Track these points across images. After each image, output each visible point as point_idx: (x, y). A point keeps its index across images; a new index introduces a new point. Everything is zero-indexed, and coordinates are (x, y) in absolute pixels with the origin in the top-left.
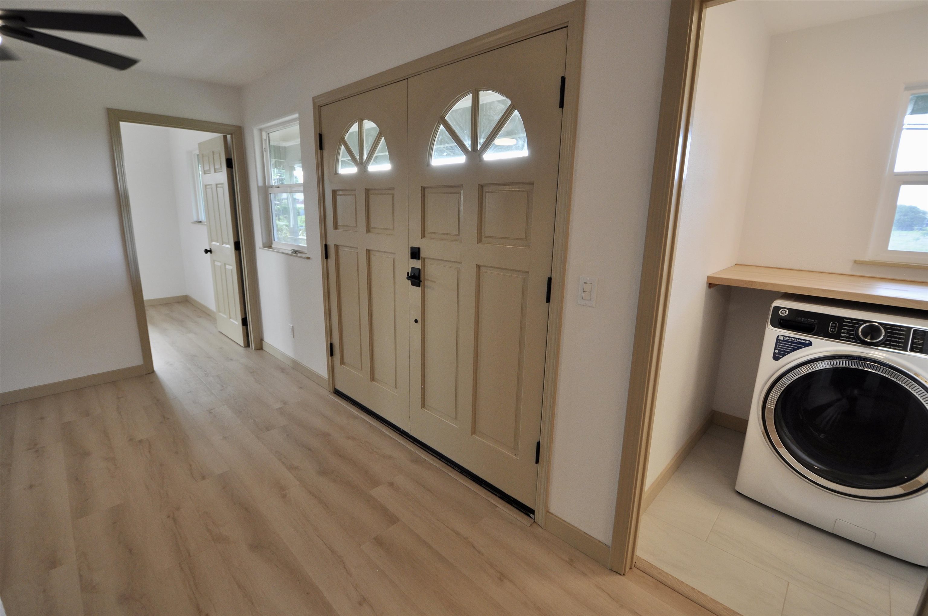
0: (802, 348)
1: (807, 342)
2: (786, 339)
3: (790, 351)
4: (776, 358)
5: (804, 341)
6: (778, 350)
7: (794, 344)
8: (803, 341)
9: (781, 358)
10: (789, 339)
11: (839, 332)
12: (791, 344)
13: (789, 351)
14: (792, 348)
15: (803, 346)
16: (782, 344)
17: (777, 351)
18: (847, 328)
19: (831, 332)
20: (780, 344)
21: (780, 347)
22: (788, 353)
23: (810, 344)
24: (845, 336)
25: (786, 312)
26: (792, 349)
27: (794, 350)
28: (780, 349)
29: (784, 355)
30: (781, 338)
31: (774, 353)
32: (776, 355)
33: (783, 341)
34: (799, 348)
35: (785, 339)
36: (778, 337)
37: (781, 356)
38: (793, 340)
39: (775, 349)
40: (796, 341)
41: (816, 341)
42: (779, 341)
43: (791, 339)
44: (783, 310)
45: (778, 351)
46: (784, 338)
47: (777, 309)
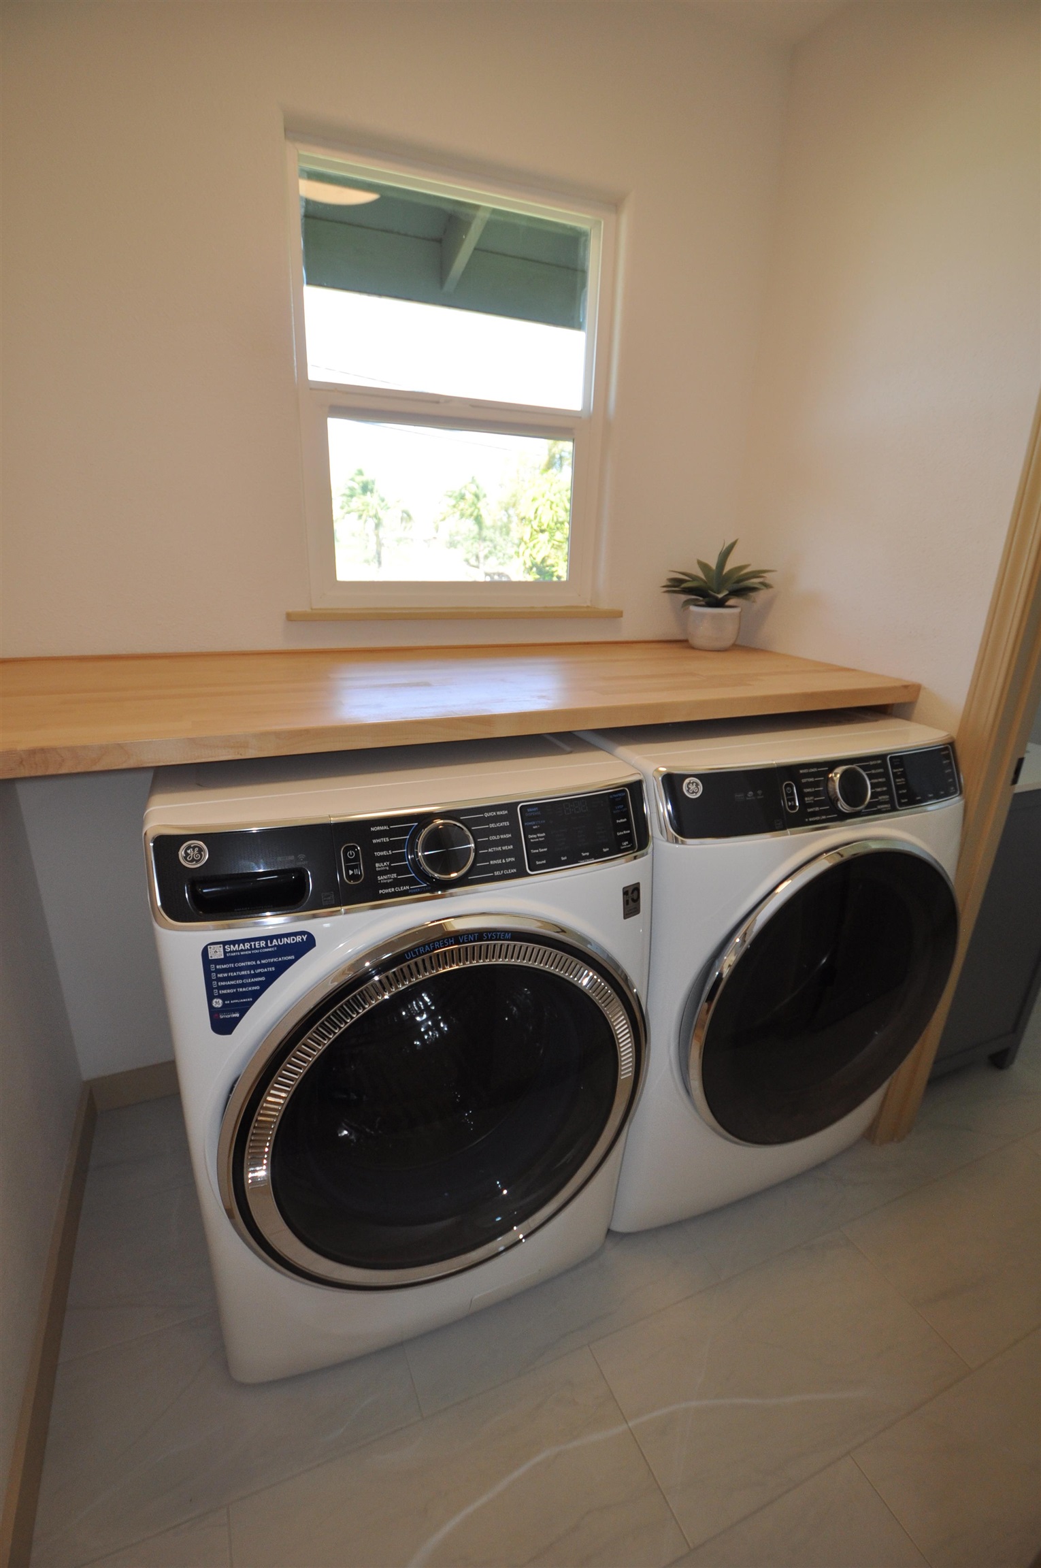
0: (291, 963)
1: (299, 939)
2: (233, 952)
3: (257, 988)
4: (223, 1024)
5: (289, 941)
6: (220, 996)
7: (263, 962)
8: (285, 940)
9: (237, 1021)
10: (242, 950)
11: (372, 873)
12: (254, 963)
13: (254, 988)
14: (260, 975)
15: (293, 957)
16: (226, 975)
17: (217, 1003)
18: (385, 853)
19: (352, 883)
20: (220, 975)
21: (223, 983)
22: (256, 995)
23: (308, 943)
24: (389, 881)
25: (201, 850)
26: (263, 979)
27: (271, 978)
28: (225, 992)
29: (243, 1009)
30: (217, 953)
31: (213, 1012)
32: (221, 1017)
33: (226, 960)
34: (282, 968)
35: (230, 952)
36: (205, 952)
37: (237, 1015)
38: (255, 949)
39: (210, 997)
40: (267, 947)
41: (321, 925)
42: (213, 966)
43: (247, 946)
44: (189, 847)
45: (221, 1001)
46: (225, 953)
47: (167, 845)
